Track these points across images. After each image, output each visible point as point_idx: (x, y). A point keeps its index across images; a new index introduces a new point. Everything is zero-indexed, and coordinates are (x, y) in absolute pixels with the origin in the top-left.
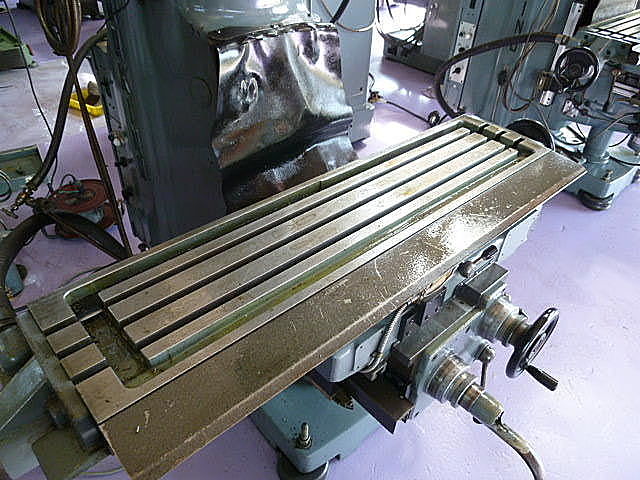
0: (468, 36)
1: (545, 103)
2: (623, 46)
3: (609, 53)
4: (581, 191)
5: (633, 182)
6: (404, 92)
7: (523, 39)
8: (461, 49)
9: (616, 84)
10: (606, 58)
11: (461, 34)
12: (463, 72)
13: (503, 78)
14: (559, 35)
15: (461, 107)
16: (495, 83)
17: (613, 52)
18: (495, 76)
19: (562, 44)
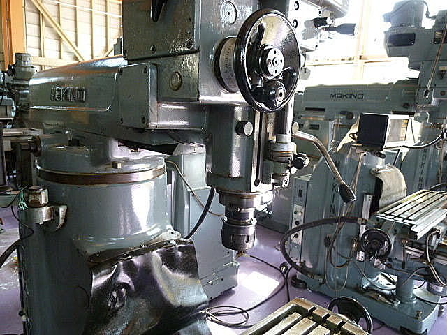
0: (300, 214)
1: (360, 260)
2: (404, 226)
3: (395, 231)
4: (401, 327)
5: (439, 316)
6: (262, 247)
7: (336, 220)
8: (297, 223)
9: (406, 247)
10: (394, 235)
11: (295, 213)
12: (300, 236)
13: (328, 242)
14: (359, 219)
15: (302, 261)
16: (323, 246)
17: (399, 230)
18: (323, 241)
19: (362, 224)
